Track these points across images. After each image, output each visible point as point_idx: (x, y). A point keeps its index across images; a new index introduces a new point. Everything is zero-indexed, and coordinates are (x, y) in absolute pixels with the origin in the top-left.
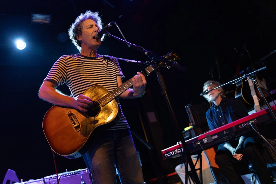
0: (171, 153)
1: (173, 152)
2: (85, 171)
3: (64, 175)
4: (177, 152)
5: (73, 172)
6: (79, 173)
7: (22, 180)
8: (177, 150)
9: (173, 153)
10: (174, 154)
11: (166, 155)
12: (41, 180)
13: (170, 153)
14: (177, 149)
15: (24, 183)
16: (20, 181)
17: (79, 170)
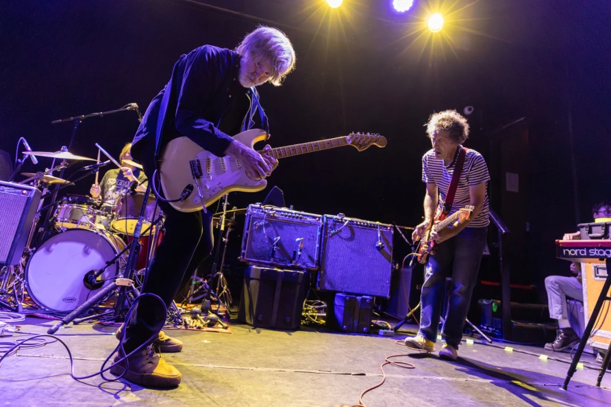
0: (580, 251)
1: (585, 251)
2: (387, 227)
3: (353, 222)
4: (595, 253)
5: (369, 222)
6: (375, 227)
7: (292, 206)
8: (596, 250)
9: (583, 252)
10: (585, 254)
11: (564, 251)
12: (319, 218)
13: (577, 250)
14: (598, 248)
15: (294, 212)
16: (289, 207)
17: (378, 223)
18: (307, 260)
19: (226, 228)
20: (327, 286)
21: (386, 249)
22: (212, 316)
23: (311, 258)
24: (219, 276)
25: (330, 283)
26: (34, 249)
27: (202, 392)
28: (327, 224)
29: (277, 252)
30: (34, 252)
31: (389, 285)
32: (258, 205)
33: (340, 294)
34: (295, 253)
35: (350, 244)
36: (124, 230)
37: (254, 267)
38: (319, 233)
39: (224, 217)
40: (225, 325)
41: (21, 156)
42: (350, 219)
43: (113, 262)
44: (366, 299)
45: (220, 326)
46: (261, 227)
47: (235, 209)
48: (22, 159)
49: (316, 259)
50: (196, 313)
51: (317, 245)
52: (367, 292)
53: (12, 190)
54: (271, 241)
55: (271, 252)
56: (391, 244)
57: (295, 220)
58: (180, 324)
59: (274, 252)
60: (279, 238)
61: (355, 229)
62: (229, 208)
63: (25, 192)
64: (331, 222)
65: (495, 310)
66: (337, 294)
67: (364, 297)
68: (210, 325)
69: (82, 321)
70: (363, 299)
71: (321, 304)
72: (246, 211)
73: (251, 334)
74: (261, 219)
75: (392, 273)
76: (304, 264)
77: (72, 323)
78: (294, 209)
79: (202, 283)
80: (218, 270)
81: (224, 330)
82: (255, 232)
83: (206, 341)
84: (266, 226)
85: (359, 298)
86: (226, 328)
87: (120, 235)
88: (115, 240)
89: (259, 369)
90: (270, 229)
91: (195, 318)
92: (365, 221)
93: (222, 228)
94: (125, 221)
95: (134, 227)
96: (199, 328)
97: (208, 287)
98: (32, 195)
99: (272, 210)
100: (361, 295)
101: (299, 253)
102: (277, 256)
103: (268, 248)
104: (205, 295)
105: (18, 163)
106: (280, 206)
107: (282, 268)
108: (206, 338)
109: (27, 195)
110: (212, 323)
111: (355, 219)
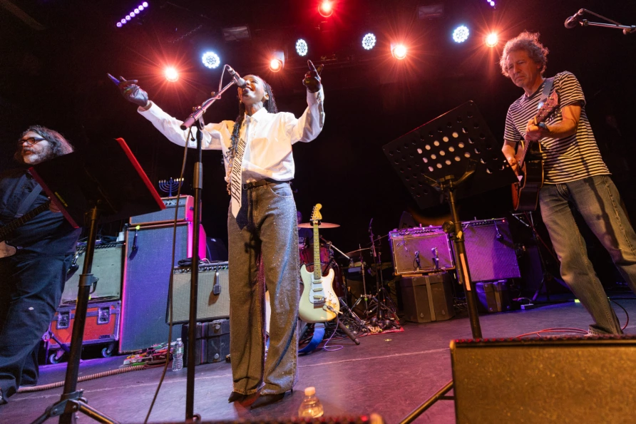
2: (501, 220)
3: (473, 223)
5: (485, 220)
7: (421, 225)
15: (424, 228)
16: (419, 226)
17: (493, 219)
21: (506, 238)
23: (447, 261)
29: (420, 262)
31: (518, 267)
32: (395, 230)
33: (479, 284)
34: (433, 260)
35: (474, 239)
38: (447, 241)
39: (373, 247)
40: (398, 326)
42: (469, 222)
44: (501, 283)
45: (394, 327)
46: (402, 247)
47: (379, 238)
49: (451, 260)
51: (449, 250)
52: (501, 277)
54: (413, 256)
55: (415, 264)
56: (510, 233)
57: (426, 234)
58: (365, 332)
60: (417, 252)
61: (475, 229)
62: (374, 238)
67: (499, 281)
68: (387, 328)
70: (499, 283)
74: (401, 240)
76: (443, 266)
78: (423, 226)
79: (372, 299)
80: (381, 286)
81: (398, 330)
83: (388, 340)
84: (406, 245)
85: (495, 283)
86: (399, 328)
89: (430, 351)
90: (410, 247)
91: (375, 325)
92: (482, 220)
93: (375, 256)
96: (380, 332)
97: (376, 300)
99: (407, 231)
100: (496, 280)
101: (436, 259)
104: (377, 306)
106: (412, 227)
108: (387, 338)
110: (389, 327)
111: (473, 221)
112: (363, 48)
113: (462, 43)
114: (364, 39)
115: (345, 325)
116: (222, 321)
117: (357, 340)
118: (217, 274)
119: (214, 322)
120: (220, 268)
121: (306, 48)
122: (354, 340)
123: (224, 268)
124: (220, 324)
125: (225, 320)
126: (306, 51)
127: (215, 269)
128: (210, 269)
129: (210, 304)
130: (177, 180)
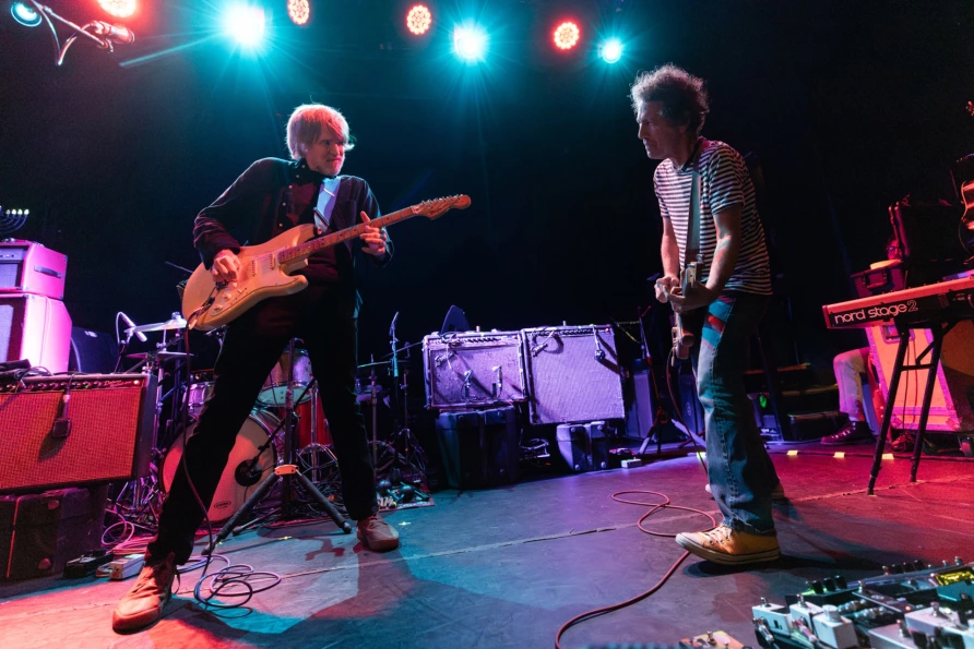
2: (605, 329)
3: (559, 331)
5: (580, 327)
6: (590, 331)
7: (478, 328)
12: (516, 335)
15: (482, 334)
16: (475, 330)
17: (591, 326)
18: (510, 391)
19: (400, 372)
20: (544, 420)
21: (608, 357)
22: (407, 487)
23: (515, 387)
24: (405, 433)
25: (547, 415)
26: (164, 450)
27: (411, 597)
28: (527, 341)
29: (471, 390)
30: (166, 454)
31: (622, 402)
32: (435, 334)
33: (563, 426)
34: (494, 385)
35: (560, 355)
36: (272, 401)
37: (446, 414)
38: (520, 355)
39: (395, 359)
40: (425, 496)
41: (124, 336)
42: (555, 328)
43: (267, 446)
44: (596, 426)
45: (419, 498)
46: (444, 362)
47: (407, 346)
48: (125, 339)
49: (522, 387)
50: (385, 488)
51: (521, 370)
52: (595, 417)
53: (119, 383)
54: (460, 376)
55: (464, 391)
56: (614, 349)
57: (486, 344)
59: (467, 390)
60: (469, 372)
61: (563, 340)
62: (398, 346)
63: (136, 382)
64: (530, 337)
65: (764, 404)
66: (559, 427)
67: (593, 423)
68: (406, 500)
69: (244, 529)
70: (592, 427)
71: (541, 443)
72: (421, 346)
73: (459, 501)
74: (444, 350)
75: (622, 384)
76: (509, 397)
77: (231, 534)
78: (482, 330)
79: (385, 448)
80: (403, 426)
81: (425, 503)
82: (438, 370)
83: (404, 524)
84: (452, 358)
85: (587, 426)
86: (426, 500)
87: (270, 409)
88: (265, 418)
89: (478, 548)
90: (457, 362)
91: (385, 495)
92: (575, 327)
93: (396, 374)
94: (271, 391)
95: (284, 395)
96: (393, 507)
97: (393, 450)
98: (148, 384)
99: (454, 337)
100: (589, 422)
101: (500, 385)
102: (473, 393)
103: (460, 387)
105: (122, 345)
106: (463, 331)
107: (482, 408)
108: (404, 519)
109: (140, 385)
110: (408, 497)
111: (561, 328)
112: (408, 29)
113: (566, 50)
114: (411, 13)
115: (327, 495)
116: (66, 491)
117: (347, 525)
118: (67, 397)
119: (47, 494)
120: (72, 387)
121: (307, 10)
122: (341, 525)
123: (83, 387)
124: (60, 498)
125: (75, 490)
126: (307, 16)
127: (60, 388)
128: (49, 388)
129: (40, 459)
130: (14, 212)
